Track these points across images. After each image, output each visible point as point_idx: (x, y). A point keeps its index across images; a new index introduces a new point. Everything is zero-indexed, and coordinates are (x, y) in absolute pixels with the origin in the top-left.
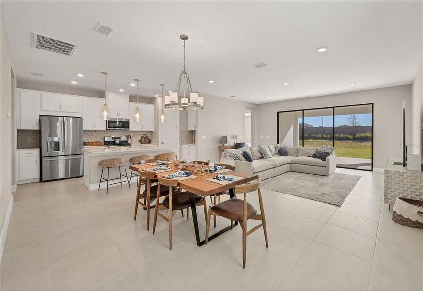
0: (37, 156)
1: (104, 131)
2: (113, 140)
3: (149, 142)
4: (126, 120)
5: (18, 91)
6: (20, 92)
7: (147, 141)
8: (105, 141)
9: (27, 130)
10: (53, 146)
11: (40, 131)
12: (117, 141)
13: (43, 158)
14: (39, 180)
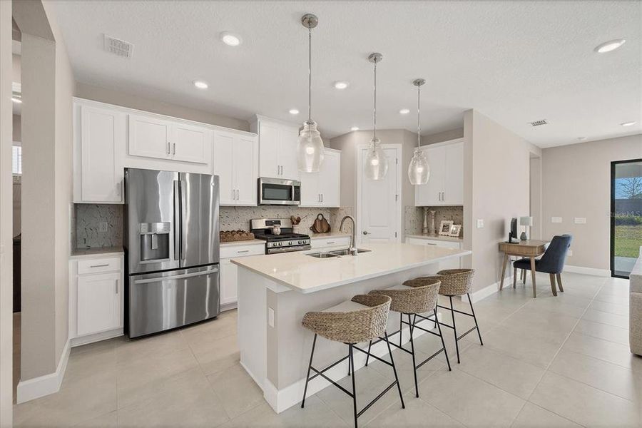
0: (118, 271)
1: (254, 207)
2: (267, 227)
3: (329, 230)
4: (294, 181)
5: (75, 104)
6: (80, 108)
7: (325, 228)
8: (251, 230)
9: (97, 205)
10: (155, 246)
11: (125, 208)
12: (277, 230)
13: (132, 278)
14: (121, 333)
